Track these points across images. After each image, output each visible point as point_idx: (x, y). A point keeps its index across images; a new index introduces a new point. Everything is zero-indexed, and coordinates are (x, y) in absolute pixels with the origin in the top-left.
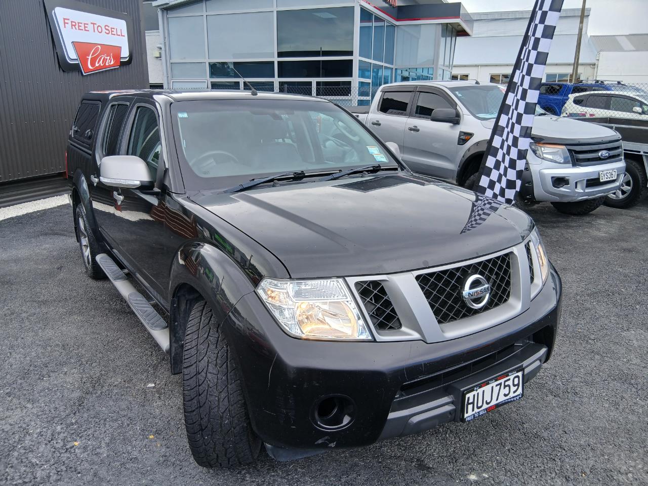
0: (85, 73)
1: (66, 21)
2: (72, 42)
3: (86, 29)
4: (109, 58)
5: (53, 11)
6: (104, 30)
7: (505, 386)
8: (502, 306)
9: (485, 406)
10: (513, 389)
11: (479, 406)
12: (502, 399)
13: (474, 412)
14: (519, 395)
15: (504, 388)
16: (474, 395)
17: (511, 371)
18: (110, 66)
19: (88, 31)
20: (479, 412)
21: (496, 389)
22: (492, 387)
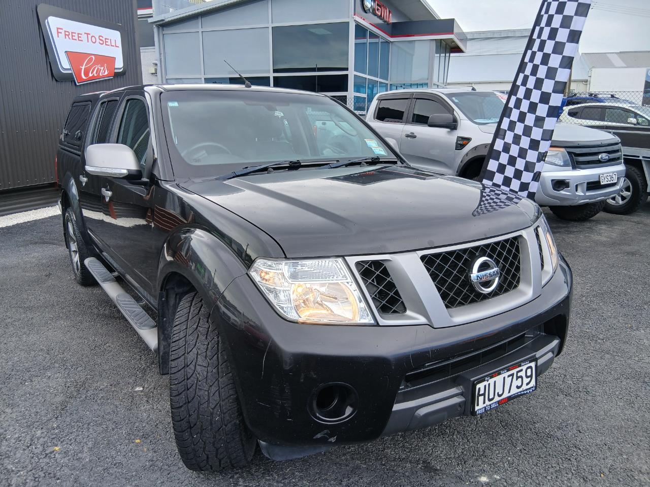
0: (78, 83)
1: (60, 31)
2: (66, 52)
3: (80, 39)
4: (102, 68)
5: (46, 21)
6: (98, 40)
7: (518, 378)
8: (512, 292)
9: (497, 399)
10: (526, 380)
11: (490, 398)
12: (514, 391)
13: (485, 405)
14: (532, 387)
15: (517, 380)
16: (485, 386)
17: (524, 361)
18: (104, 77)
19: (82, 41)
20: (490, 405)
21: (508, 380)
22: (504, 378)
